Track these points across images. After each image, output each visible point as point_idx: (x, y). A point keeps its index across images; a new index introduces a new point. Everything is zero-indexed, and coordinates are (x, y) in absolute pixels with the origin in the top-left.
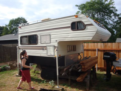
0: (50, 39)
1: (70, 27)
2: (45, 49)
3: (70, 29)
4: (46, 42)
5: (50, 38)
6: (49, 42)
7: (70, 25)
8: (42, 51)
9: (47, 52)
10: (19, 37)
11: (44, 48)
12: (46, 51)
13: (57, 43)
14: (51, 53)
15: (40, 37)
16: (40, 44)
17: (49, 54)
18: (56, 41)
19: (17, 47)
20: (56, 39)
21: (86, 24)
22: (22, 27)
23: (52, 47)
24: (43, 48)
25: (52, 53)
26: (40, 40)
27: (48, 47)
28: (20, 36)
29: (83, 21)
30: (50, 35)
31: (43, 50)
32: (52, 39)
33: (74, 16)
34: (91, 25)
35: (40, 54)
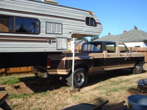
0: (62, 29)
1: (84, 20)
2: (52, 41)
3: (85, 23)
4: (55, 33)
5: (62, 27)
6: (61, 33)
7: (85, 19)
8: (48, 44)
11: (52, 40)
12: (55, 44)
13: (71, 35)
14: (62, 47)
15: (45, 23)
17: (59, 48)
18: (70, 33)
20: (70, 31)
21: (97, 21)
23: (65, 39)
24: (50, 40)
25: (65, 47)
26: (45, 28)
27: (58, 39)
30: (62, 25)
31: (50, 42)
33: (89, 12)
34: (100, 24)
35: (44, 49)
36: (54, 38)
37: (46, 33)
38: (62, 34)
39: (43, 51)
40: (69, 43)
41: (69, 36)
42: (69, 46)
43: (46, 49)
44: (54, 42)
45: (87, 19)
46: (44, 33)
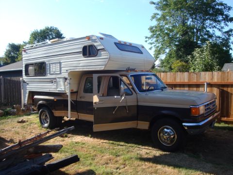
2: (54, 82)
3: (82, 55)
4: (56, 73)
5: (60, 66)
7: (81, 50)
9: (57, 86)
10: (24, 65)
12: (55, 84)
13: (67, 74)
14: (61, 88)
15: (48, 65)
16: (49, 75)
18: (67, 71)
19: (21, 79)
20: (67, 69)
22: (27, 51)
23: (62, 79)
24: (52, 81)
25: (63, 88)
26: (48, 70)
28: (24, 63)
29: (95, 44)
30: (60, 63)
31: (52, 83)
32: (62, 69)
38: (60, 73)
39: (49, 91)
45: (85, 48)
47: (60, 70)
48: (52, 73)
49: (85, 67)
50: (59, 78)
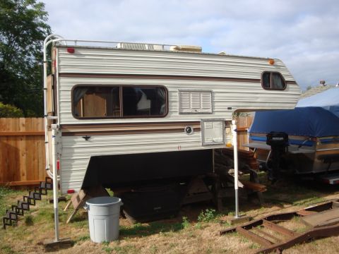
0: (212, 102)
1: (259, 80)
2: (194, 129)
3: (260, 85)
4: (200, 111)
5: (212, 99)
6: (210, 111)
7: (259, 77)
8: (184, 134)
9: (203, 136)
10: (66, 88)
11: (192, 128)
12: (200, 134)
13: (231, 114)
14: (214, 139)
15: (177, 94)
17: (208, 141)
18: (229, 108)
20: (230, 105)
21: (286, 79)
23: (218, 123)
24: (190, 127)
25: (219, 139)
26: (178, 104)
27: (205, 123)
28: (68, 83)
31: (189, 131)
33: (268, 59)
34: (293, 83)
35: (177, 145)
36: (198, 123)
37: (181, 113)
38: (213, 113)
39: (176, 150)
40: (227, 130)
41: (228, 116)
42: (228, 137)
43: (182, 145)
44: (198, 130)
46: (178, 114)
47: (213, 107)
48: (184, 111)
49: (267, 105)
50: (208, 121)
